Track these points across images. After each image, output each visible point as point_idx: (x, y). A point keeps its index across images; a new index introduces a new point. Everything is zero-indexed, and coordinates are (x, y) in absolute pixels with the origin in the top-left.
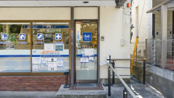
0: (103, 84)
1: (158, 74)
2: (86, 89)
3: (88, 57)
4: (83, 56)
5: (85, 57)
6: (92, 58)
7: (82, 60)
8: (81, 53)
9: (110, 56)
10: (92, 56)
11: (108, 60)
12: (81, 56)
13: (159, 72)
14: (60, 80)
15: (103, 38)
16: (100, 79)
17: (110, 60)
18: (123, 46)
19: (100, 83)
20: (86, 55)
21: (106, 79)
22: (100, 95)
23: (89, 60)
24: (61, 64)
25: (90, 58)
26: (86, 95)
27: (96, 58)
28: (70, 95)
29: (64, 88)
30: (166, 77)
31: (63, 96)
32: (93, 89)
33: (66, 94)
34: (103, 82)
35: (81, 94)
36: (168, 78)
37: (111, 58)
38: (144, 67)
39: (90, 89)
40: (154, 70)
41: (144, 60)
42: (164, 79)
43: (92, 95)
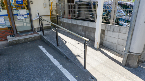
0: (37, 31)
1: (64, 21)
2: (28, 35)
3: (23, 15)
4: (19, 15)
5: (20, 15)
6: (26, 16)
7: (19, 17)
8: (17, 13)
9: (39, 14)
10: (26, 15)
11: (37, 16)
12: (17, 15)
13: (65, 20)
14: (5, 33)
15: (32, 2)
16: (34, 28)
17: (39, 16)
18: (45, 7)
19: (34, 31)
20: (21, 14)
21: (38, 28)
22: (38, 36)
23: (24, 18)
24: (2, 22)
25: (25, 16)
26: (30, 38)
27: (29, 16)
28: (19, 40)
29: (11, 37)
30: (68, 22)
31: (14, 41)
32: (32, 34)
33: (15, 40)
34: (36, 30)
35: (26, 38)
36: (69, 22)
37: (40, 15)
38: (58, 19)
39: (30, 34)
40: (63, 20)
41: (57, 15)
42: (67, 23)
43: (34, 37)
